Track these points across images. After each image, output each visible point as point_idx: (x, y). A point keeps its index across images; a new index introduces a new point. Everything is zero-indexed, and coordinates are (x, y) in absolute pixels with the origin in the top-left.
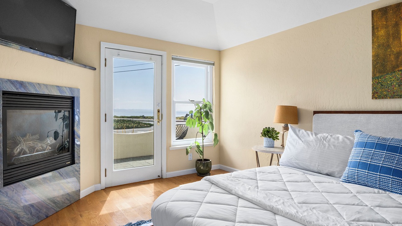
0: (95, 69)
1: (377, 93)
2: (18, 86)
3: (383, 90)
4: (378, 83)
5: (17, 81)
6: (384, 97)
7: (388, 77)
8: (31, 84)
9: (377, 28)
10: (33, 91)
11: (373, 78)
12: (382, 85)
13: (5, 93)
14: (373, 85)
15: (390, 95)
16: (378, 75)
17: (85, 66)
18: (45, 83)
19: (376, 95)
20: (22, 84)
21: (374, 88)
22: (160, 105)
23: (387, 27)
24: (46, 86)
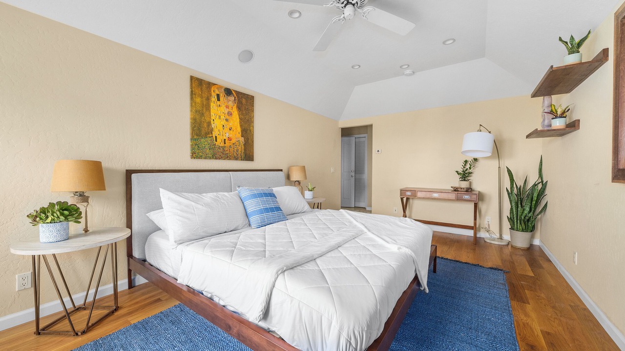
1: (195, 153)
3: (199, 151)
4: (196, 144)
6: (200, 157)
7: (203, 140)
9: (195, 94)
11: (192, 139)
12: (199, 147)
14: (192, 145)
15: (204, 156)
16: (195, 137)
19: (194, 155)
21: (193, 149)
23: (202, 97)
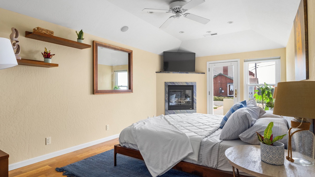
0: (204, 73)
2: (172, 84)
5: (172, 82)
8: (176, 82)
10: (177, 84)
13: (169, 86)
17: (199, 73)
18: (181, 82)
20: (173, 83)
22: (237, 87)
24: (181, 83)
